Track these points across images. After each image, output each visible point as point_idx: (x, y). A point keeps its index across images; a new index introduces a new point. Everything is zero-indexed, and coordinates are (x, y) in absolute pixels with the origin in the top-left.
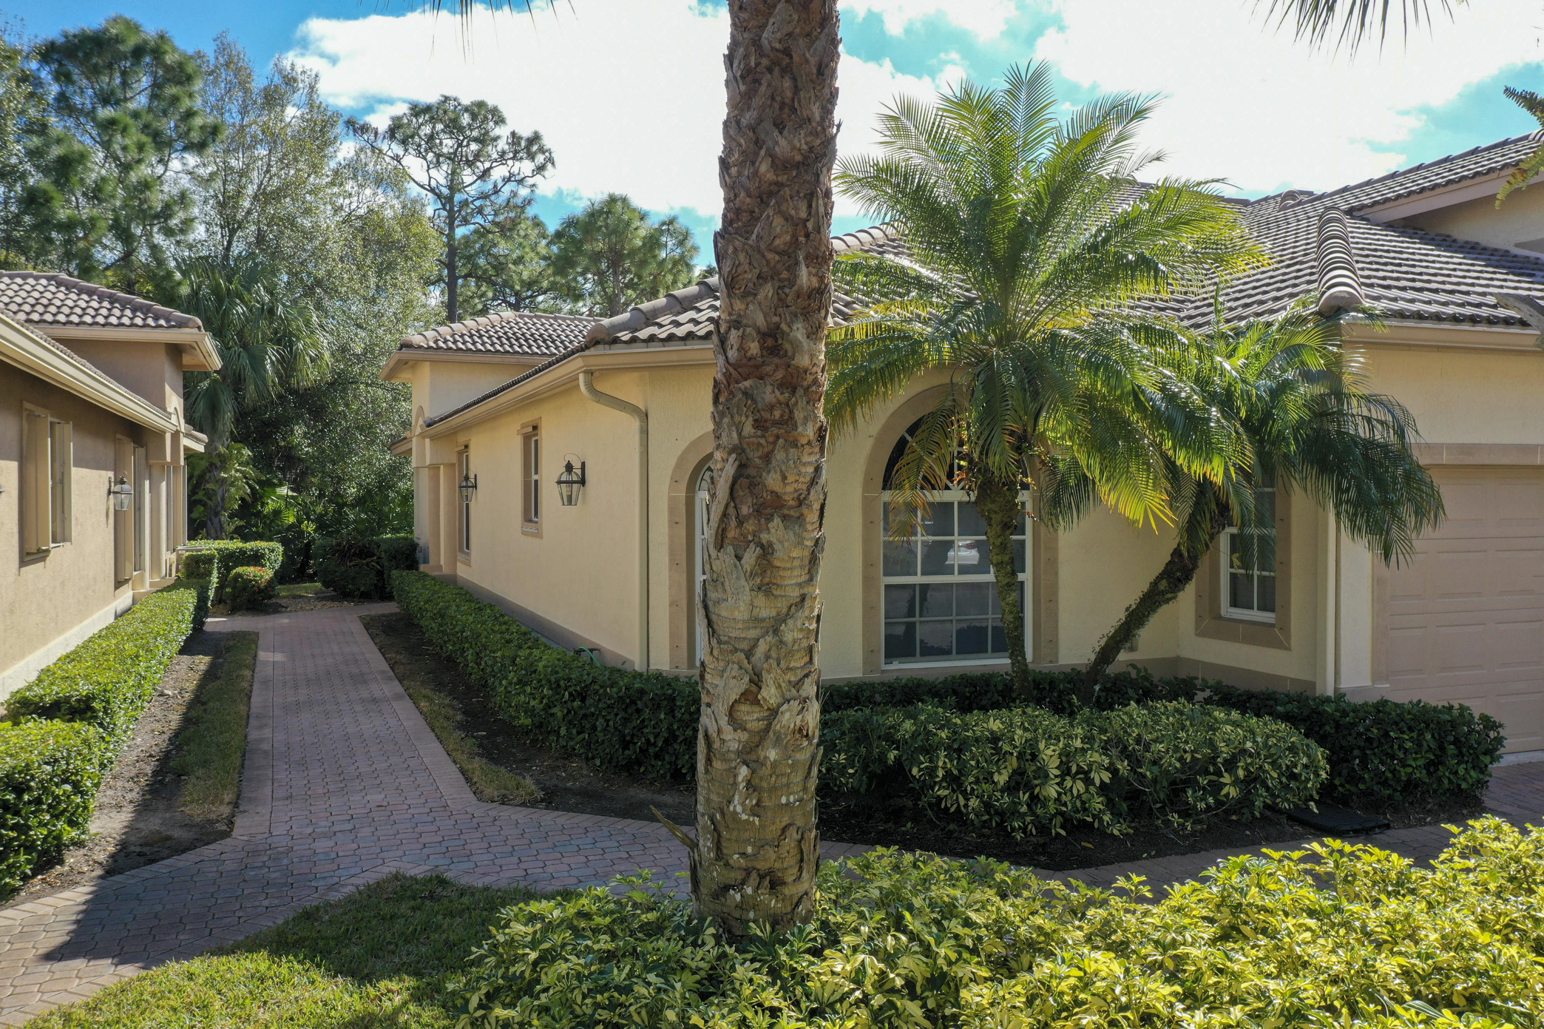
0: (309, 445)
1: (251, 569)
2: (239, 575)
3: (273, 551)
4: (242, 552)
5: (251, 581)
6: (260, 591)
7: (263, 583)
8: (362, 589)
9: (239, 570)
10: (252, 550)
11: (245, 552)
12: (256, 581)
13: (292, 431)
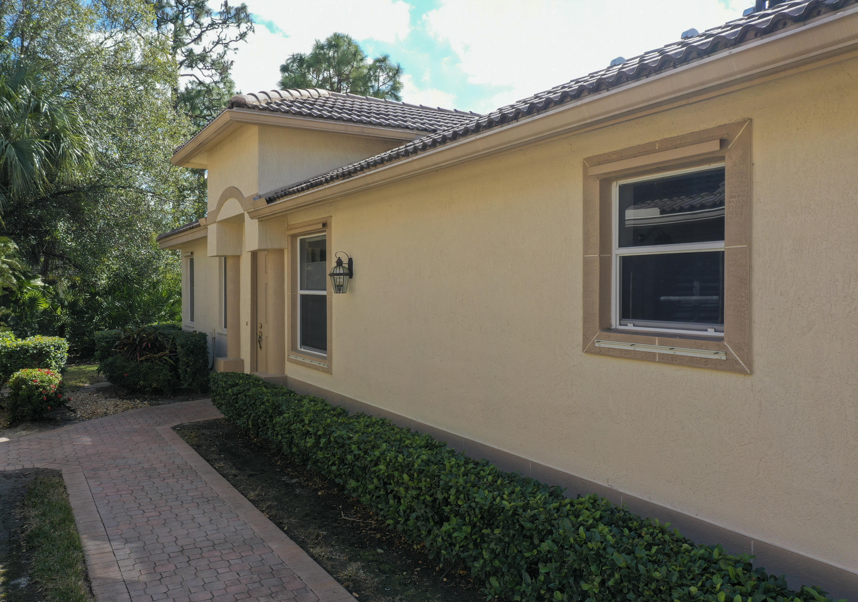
0: (72, 240)
1: (36, 372)
2: (22, 381)
3: (58, 348)
4: (24, 350)
5: (37, 387)
6: (49, 398)
7: (52, 389)
8: (154, 385)
9: (21, 373)
10: (35, 348)
11: (27, 351)
12: (44, 388)
13: (56, 226)
